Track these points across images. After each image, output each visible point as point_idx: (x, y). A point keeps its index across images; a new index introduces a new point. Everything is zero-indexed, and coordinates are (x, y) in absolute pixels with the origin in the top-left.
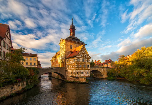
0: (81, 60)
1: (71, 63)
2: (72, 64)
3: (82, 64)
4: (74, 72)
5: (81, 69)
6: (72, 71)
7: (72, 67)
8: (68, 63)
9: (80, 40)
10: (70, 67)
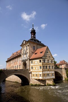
0: (46, 61)
1: (36, 64)
2: (37, 66)
3: (48, 65)
4: (40, 75)
5: (47, 71)
6: (37, 73)
7: (37, 68)
8: (32, 64)
9: (41, 42)
10: (34, 69)
